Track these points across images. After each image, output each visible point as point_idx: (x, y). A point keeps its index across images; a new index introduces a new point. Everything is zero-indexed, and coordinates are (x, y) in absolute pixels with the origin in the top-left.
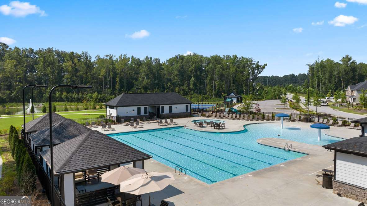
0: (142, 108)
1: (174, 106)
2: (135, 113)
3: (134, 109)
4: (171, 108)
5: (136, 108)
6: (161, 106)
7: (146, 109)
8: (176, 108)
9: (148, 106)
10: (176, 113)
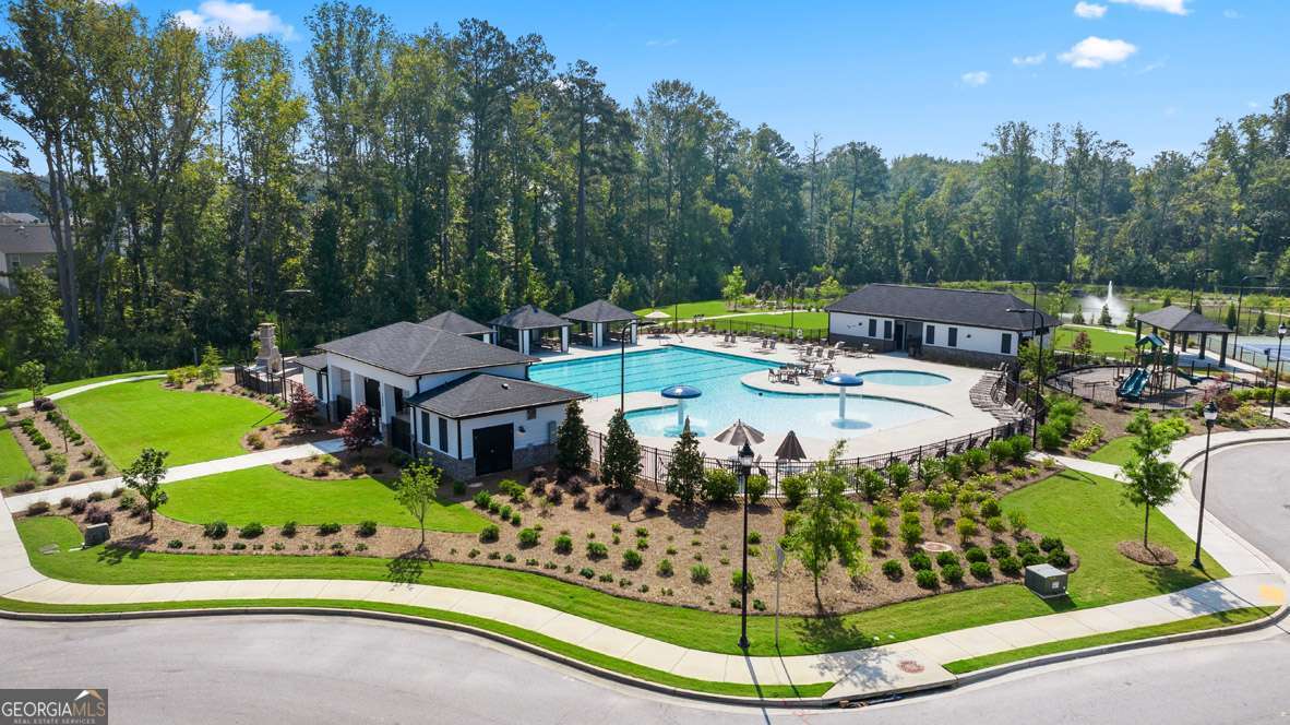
0: (881, 323)
1: (962, 331)
2: (864, 332)
3: (862, 322)
4: (953, 335)
5: (865, 320)
6: (926, 324)
7: (888, 324)
8: (969, 336)
9: (893, 320)
10: (967, 352)
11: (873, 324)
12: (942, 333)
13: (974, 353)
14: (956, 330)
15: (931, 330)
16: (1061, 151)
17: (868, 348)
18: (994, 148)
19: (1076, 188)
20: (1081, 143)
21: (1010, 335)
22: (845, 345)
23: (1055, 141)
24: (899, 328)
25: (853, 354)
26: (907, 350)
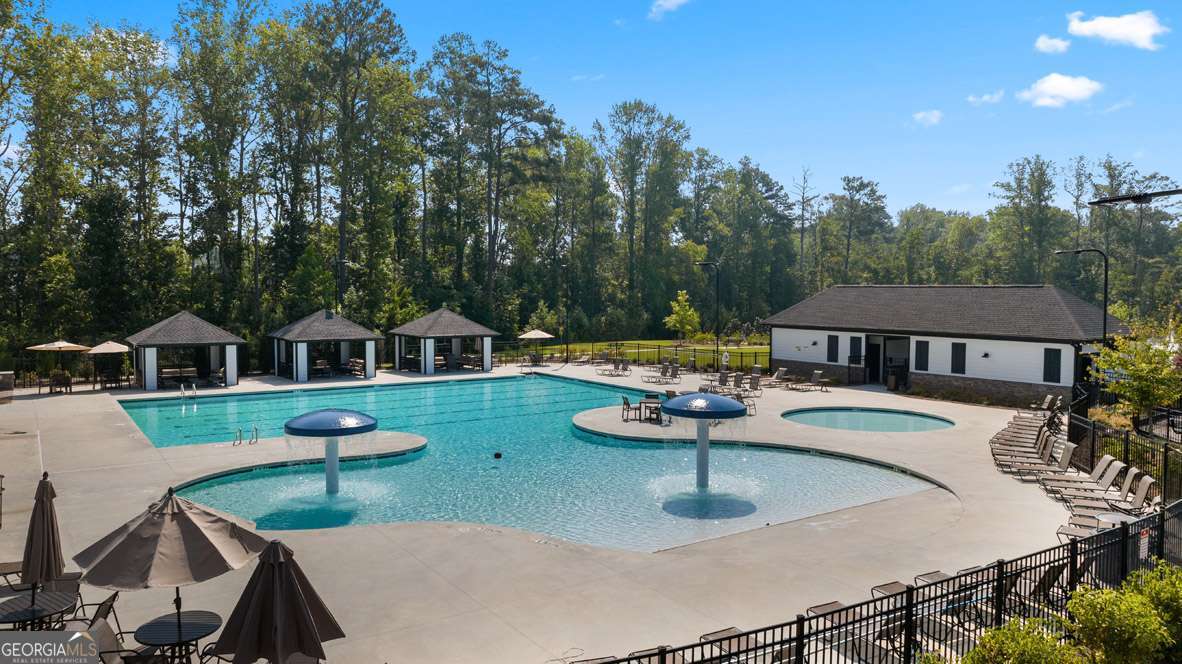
0: (844, 339)
1: (974, 348)
2: (820, 355)
3: (815, 339)
4: (959, 353)
5: (822, 337)
6: (914, 339)
7: (855, 342)
8: (986, 355)
9: (863, 335)
10: (984, 381)
11: (833, 343)
12: (940, 353)
13: (995, 383)
14: (964, 346)
15: (923, 348)
16: (1088, 186)
17: (822, 376)
18: (1007, 187)
19: (1109, 226)
20: (1112, 177)
21: (1058, 352)
22: (786, 373)
23: (1079, 176)
24: (872, 349)
25: (799, 386)
26: (885, 382)
